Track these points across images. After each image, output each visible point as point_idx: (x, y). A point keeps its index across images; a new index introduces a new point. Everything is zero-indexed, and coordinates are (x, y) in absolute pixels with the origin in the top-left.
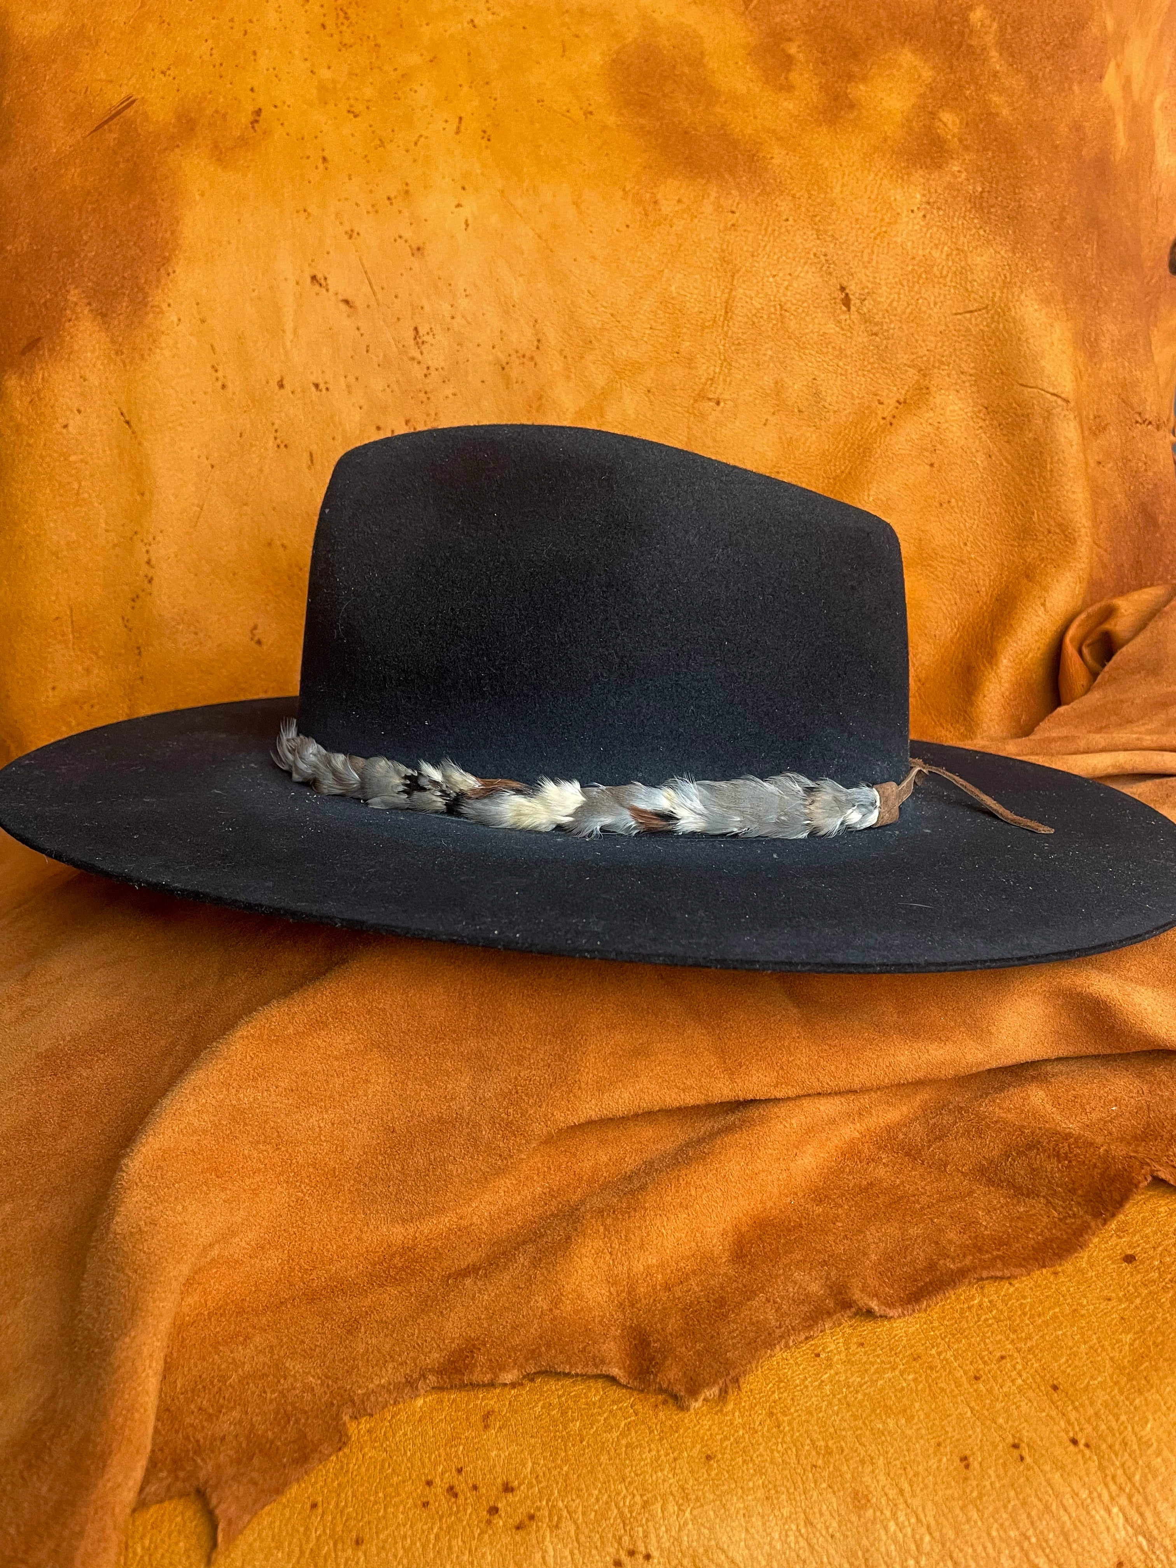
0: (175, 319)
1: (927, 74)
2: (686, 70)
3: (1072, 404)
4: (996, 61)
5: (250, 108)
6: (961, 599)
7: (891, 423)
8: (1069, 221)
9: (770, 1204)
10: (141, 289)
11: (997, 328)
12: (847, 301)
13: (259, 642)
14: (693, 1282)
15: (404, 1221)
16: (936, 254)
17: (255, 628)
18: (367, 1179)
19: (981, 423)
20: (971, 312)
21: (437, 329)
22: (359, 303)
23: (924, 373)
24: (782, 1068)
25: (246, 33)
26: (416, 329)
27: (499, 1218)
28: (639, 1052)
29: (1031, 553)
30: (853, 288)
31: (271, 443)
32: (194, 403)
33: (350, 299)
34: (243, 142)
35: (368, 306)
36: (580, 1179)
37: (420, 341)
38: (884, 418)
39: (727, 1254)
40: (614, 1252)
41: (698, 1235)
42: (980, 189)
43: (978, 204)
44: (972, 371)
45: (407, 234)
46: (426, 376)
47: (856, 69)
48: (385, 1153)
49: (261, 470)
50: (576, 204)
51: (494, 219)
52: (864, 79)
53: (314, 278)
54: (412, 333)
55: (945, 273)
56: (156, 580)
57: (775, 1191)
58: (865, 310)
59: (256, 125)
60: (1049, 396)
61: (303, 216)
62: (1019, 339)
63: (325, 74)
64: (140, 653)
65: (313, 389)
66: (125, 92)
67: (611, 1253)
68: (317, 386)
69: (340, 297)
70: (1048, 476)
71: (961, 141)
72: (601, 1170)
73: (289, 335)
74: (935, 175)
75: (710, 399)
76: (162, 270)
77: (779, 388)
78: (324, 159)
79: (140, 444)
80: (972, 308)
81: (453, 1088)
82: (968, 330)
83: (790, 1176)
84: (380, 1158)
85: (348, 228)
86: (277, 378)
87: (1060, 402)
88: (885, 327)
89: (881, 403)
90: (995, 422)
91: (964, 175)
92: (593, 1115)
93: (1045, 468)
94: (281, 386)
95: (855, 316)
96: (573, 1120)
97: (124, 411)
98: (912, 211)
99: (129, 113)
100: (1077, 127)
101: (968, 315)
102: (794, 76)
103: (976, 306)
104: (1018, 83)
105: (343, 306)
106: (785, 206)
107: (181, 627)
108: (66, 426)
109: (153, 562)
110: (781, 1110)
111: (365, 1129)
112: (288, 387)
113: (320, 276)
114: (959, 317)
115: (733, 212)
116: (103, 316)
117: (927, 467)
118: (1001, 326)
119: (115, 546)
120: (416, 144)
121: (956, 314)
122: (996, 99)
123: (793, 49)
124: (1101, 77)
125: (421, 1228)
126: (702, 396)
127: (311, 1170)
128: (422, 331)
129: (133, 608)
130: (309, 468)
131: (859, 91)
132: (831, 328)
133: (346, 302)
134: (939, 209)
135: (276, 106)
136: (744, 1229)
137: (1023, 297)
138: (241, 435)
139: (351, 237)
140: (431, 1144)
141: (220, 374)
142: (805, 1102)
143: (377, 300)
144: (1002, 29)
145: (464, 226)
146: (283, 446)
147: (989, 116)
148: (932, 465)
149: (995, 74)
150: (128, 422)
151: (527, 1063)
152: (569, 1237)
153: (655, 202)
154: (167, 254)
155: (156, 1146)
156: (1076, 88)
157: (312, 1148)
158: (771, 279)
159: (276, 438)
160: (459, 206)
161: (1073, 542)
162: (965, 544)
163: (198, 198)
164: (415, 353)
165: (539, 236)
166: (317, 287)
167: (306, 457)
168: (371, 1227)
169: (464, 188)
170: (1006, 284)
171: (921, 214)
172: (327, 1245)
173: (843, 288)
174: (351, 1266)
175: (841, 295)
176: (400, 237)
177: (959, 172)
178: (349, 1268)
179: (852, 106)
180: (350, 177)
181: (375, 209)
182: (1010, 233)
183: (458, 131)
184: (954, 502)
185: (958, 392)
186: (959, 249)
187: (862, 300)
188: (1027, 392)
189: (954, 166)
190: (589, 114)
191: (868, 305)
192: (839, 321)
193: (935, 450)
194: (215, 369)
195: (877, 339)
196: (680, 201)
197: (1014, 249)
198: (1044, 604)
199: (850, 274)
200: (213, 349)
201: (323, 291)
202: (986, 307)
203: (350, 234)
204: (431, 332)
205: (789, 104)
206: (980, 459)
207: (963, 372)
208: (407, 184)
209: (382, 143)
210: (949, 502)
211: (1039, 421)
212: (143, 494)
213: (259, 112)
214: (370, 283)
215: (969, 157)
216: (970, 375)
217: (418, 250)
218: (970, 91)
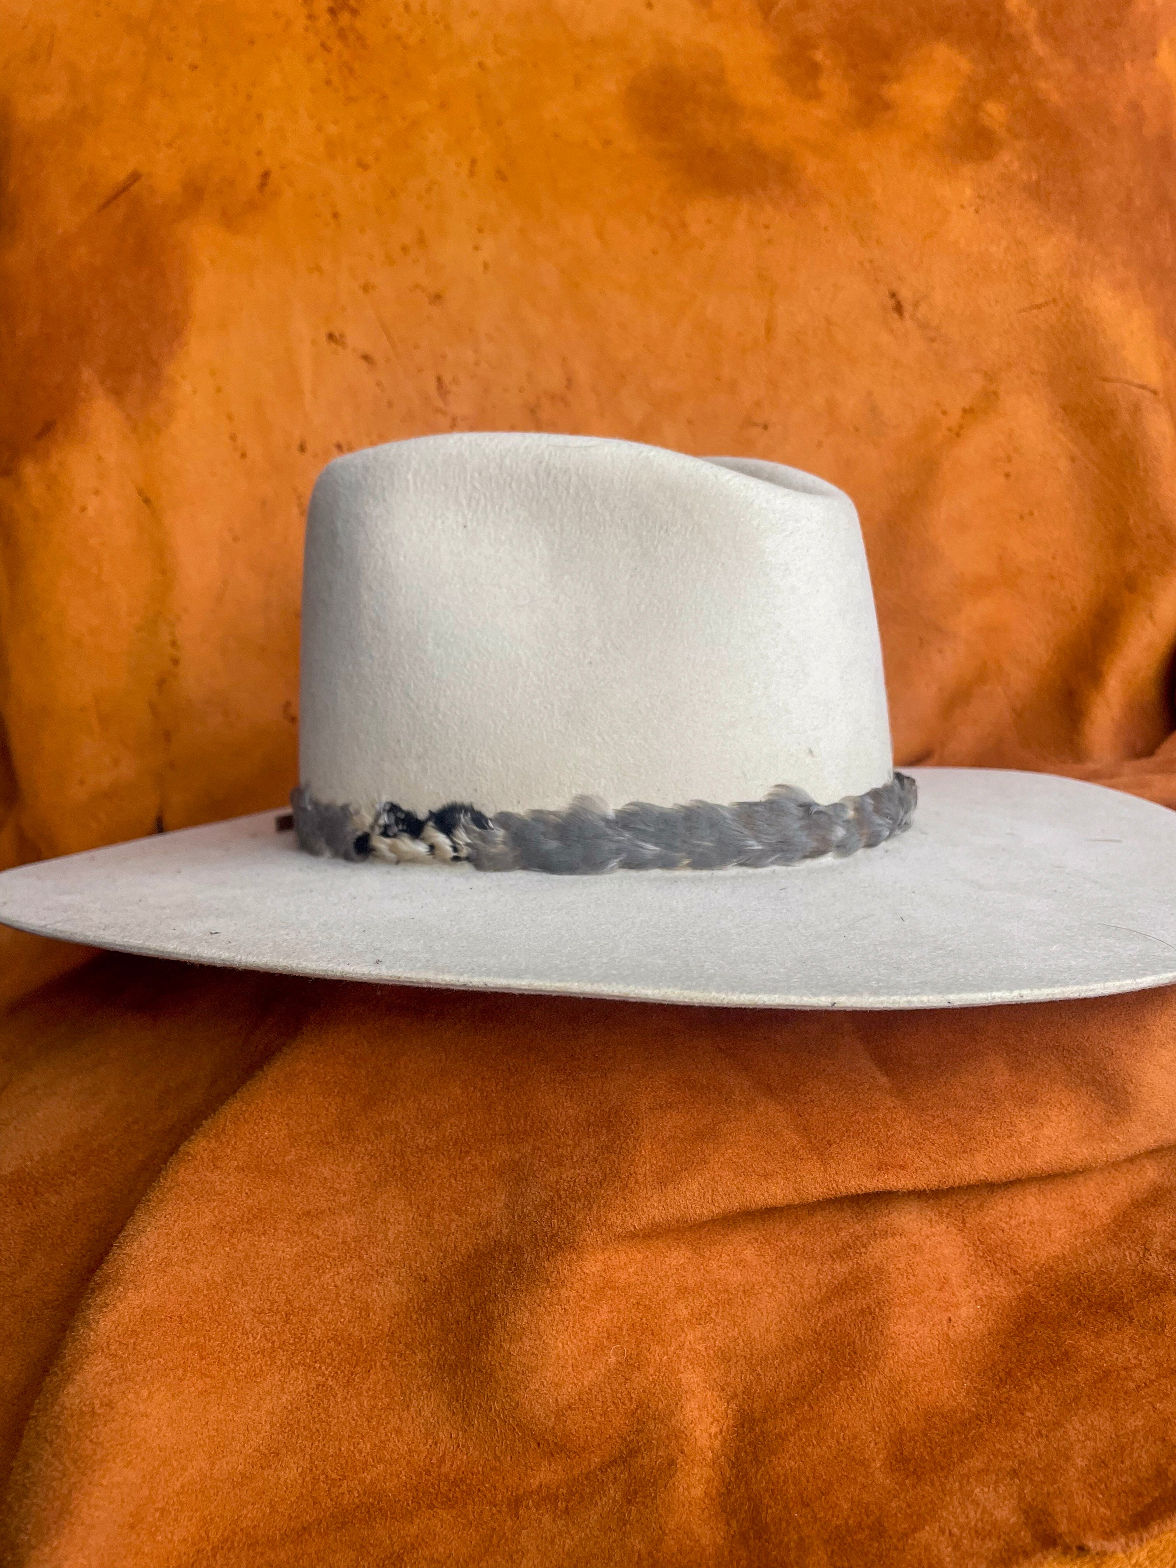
0: (191, 392)
1: (965, 65)
2: (708, 89)
3: (1161, 396)
4: (1039, 47)
5: (256, 171)
6: (1054, 618)
7: (958, 433)
8: (1138, 202)
10: (154, 363)
11: (1068, 322)
12: (899, 308)
13: (293, 720)
16: (993, 249)
17: (288, 704)
19: (1060, 425)
20: (1038, 307)
21: (462, 377)
22: (379, 357)
23: (990, 377)
25: (249, 97)
26: (439, 380)
29: (1131, 561)
30: (906, 294)
31: (295, 511)
32: (213, 475)
33: (368, 353)
34: (252, 206)
35: (388, 360)
37: (443, 391)
38: (950, 429)
42: (1034, 177)
43: (1035, 192)
44: (1044, 371)
45: (425, 281)
46: (451, 425)
47: (887, 69)
49: (286, 539)
50: (600, 236)
51: (515, 258)
52: (898, 78)
53: (331, 337)
54: (434, 384)
55: (1004, 268)
56: (182, 664)
58: (919, 315)
59: (265, 188)
60: (1135, 390)
61: (315, 274)
62: (1095, 330)
63: (332, 129)
64: (169, 740)
65: (335, 450)
66: (130, 168)
68: (339, 447)
69: (359, 353)
70: (1142, 473)
71: (1009, 130)
73: (308, 397)
74: (985, 167)
75: (756, 425)
76: (175, 343)
77: (832, 407)
78: (336, 215)
79: (159, 520)
80: (1036, 303)
82: (1036, 327)
85: (363, 282)
86: (298, 442)
87: (1147, 394)
88: (943, 332)
89: (944, 413)
90: (1075, 423)
91: (1016, 165)
93: (1137, 467)
94: (302, 449)
95: (909, 323)
97: (143, 488)
98: (962, 207)
99: (135, 188)
100: (1135, 106)
101: (1034, 311)
102: (823, 84)
103: (1041, 300)
104: (1065, 67)
105: (363, 364)
106: (823, 215)
107: (210, 710)
108: (83, 509)
109: (179, 642)
112: (310, 451)
113: (337, 334)
114: (1025, 314)
115: (767, 227)
116: (117, 393)
117: (1002, 479)
118: (1072, 319)
119: (138, 629)
120: (429, 190)
121: (1022, 310)
122: (1043, 85)
123: (818, 56)
124: (1154, 54)
126: (749, 422)
128: (446, 380)
129: (160, 693)
131: (894, 91)
132: (884, 337)
133: (366, 358)
134: (992, 201)
135: (283, 168)
137: (1094, 285)
138: (264, 504)
139: (366, 291)
141: (239, 443)
143: (397, 354)
144: (1042, 14)
145: (482, 269)
147: (1038, 103)
148: (1007, 475)
149: (1040, 61)
150: (146, 500)
153: (684, 225)
154: (178, 326)
156: (1128, 66)
158: (814, 293)
159: (300, 505)
160: (476, 248)
163: (207, 266)
164: (439, 403)
165: (562, 272)
166: (333, 345)
169: (480, 230)
170: (1075, 274)
171: (972, 209)
172: (358, 1444)
173: (893, 295)
174: (391, 1475)
175: (892, 302)
176: (417, 286)
177: (1011, 162)
178: (388, 1477)
179: (887, 106)
180: (362, 230)
181: (390, 261)
182: (1074, 218)
183: (472, 173)
184: (1036, 513)
185: (1030, 394)
186: (1019, 243)
187: (916, 305)
188: (1109, 387)
189: (1005, 156)
190: (607, 143)
191: (923, 309)
192: (891, 331)
193: (1009, 459)
194: (233, 438)
195: (935, 345)
196: (709, 221)
197: (1079, 238)
198: (1151, 616)
199: (900, 279)
200: (230, 417)
201: (340, 348)
202: (1054, 301)
203: (366, 288)
204: (455, 381)
205: (820, 112)
206: (1063, 464)
207: (1033, 372)
208: (421, 232)
209: (393, 194)
210: (1031, 514)
211: (1125, 417)
212: (164, 572)
213: (266, 175)
214: (389, 337)
215: (1020, 145)
216: (1042, 374)
217: (437, 298)
218: (1014, 79)
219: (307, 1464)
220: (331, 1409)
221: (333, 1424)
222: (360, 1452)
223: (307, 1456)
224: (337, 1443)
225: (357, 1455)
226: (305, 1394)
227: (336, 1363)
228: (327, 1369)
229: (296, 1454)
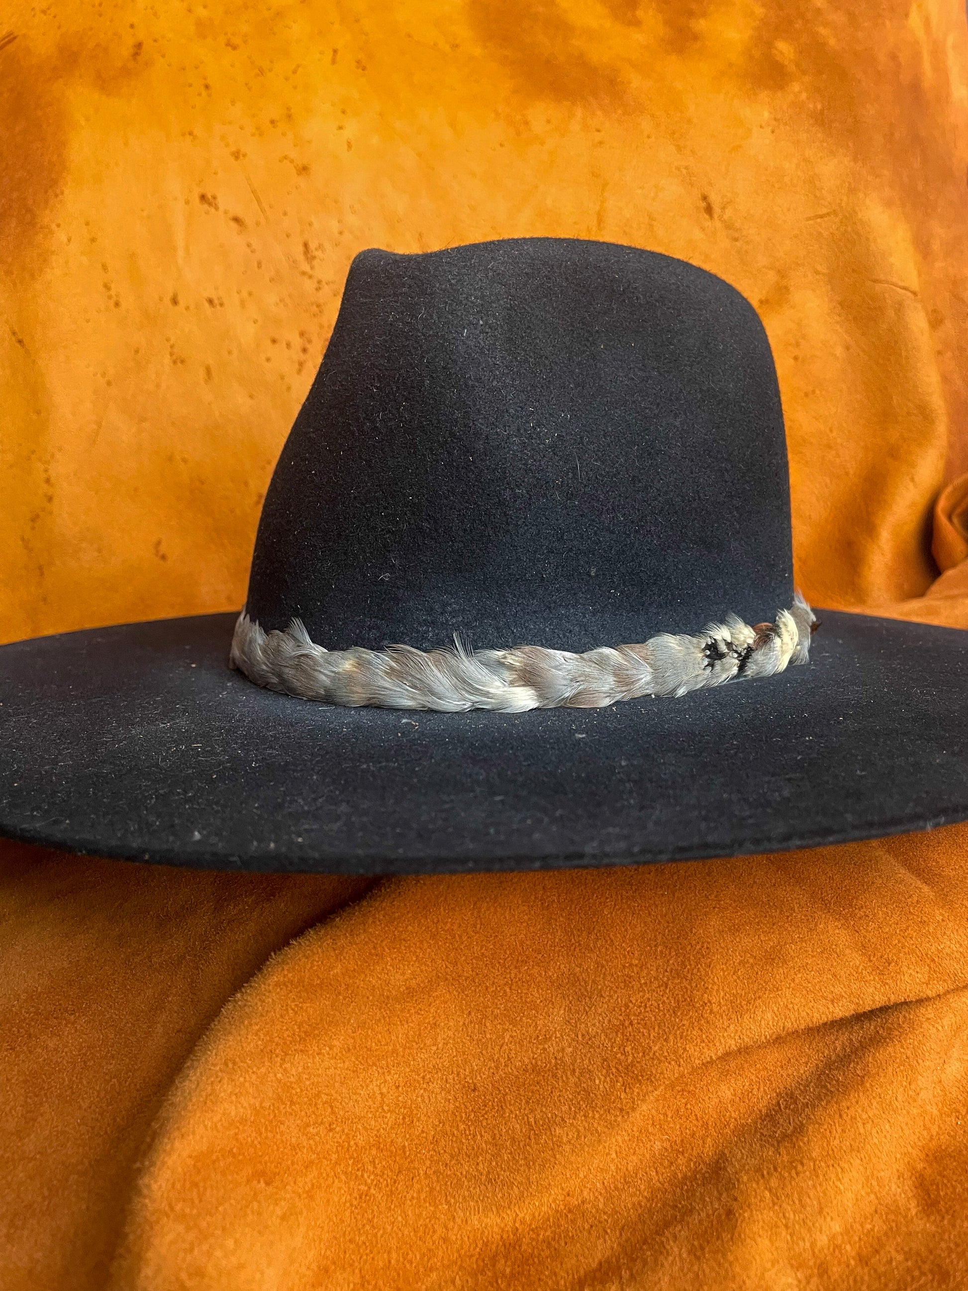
0: (65, 240)
1: (759, 10)
2: (541, 9)
3: (919, 297)
5: (130, 42)
6: (831, 481)
8: (897, 135)
9: (934, 1130)
10: (29, 211)
11: (846, 231)
12: (709, 210)
13: (163, 557)
14: (891, 1248)
15: (499, 1208)
16: (787, 165)
17: (159, 543)
18: (447, 1157)
19: (837, 318)
20: (821, 217)
21: (327, 245)
22: (249, 220)
23: (782, 274)
24: (933, 960)
26: (306, 245)
27: (616, 1188)
28: (773, 958)
29: (894, 435)
30: (715, 199)
31: (167, 360)
32: (88, 321)
33: (240, 214)
34: (126, 72)
35: (258, 224)
36: (705, 1126)
37: (309, 256)
39: (913, 1204)
40: (790, 1224)
41: (874, 1183)
42: (819, 107)
43: (820, 120)
44: (825, 271)
45: (293, 154)
46: (317, 289)
47: (694, 6)
48: (468, 1119)
49: (158, 386)
50: (452, 125)
51: (375, 140)
52: (704, 15)
53: (203, 197)
54: (301, 248)
55: (795, 181)
56: (56, 500)
57: (935, 1112)
58: (725, 217)
59: (138, 58)
60: (898, 289)
61: (189, 138)
62: (867, 239)
63: (202, 12)
64: (42, 574)
65: (207, 305)
67: (786, 1227)
68: (210, 301)
69: (231, 215)
70: (904, 361)
71: (798, 65)
72: (727, 1110)
73: (181, 253)
74: (779, 94)
76: (50, 192)
78: (207, 87)
79: (34, 362)
80: (820, 213)
81: (545, 1025)
82: (820, 234)
83: (943, 1090)
84: (462, 1127)
85: (234, 149)
86: (170, 294)
87: (909, 294)
88: (745, 233)
90: (850, 317)
91: (804, 96)
92: (732, 1044)
93: (900, 355)
94: (175, 301)
95: (718, 224)
96: (711, 1053)
97: (17, 330)
99: (12, 47)
100: (894, 57)
101: (819, 220)
102: (640, 13)
103: (825, 211)
104: (839, 18)
105: (233, 224)
106: (646, 125)
107: (84, 545)
109: (53, 480)
110: (929, 1011)
111: (437, 1090)
112: (182, 303)
113: (209, 196)
114: (811, 222)
115: (598, 131)
117: (792, 361)
118: (849, 229)
119: (11, 466)
120: (294, 72)
121: (809, 219)
122: (822, 31)
124: (907, 15)
125: (521, 1215)
127: (374, 1152)
128: (312, 246)
129: (33, 528)
130: (206, 382)
131: (701, 25)
132: (698, 235)
133: (236, 220)
134: (786, 124)
135: (155, 41)
136: (920, 1166)
137: (867, 201)
138: (137, 351)
139: (237, 158)
140: (527, 1103)
141: (113, 292)
142: (952, 998)
143: (266, 218)
145: (346, 147)
146: (179, 361)
147: (819, 45)
148: (796, 358)
149: (818, 11)
150: (20, 342)
151: (636, 985)
152: (730, 1212)
153: (526, 123)
154: (53, 176)
155: (185, 1154)
156: (888, 23)
157: (373, 1122)
158: (639, 191)
159: (171, 354)
160: (340, 128)
161: (932, 422)
162: (831, 431)
163: (83, 123)
164: (305, 267)
165: (419, 155)
166: (206, 206)
167: (202, 373)
168: (458, 1221)
169: (344, 112)
170: (852, 191)
171: (770, 129)
172: (407, 1254)
173: (705, 198)
174: (446, 1282)
175: (704, 204)
176: (285, 157)
177: (800, 92)
178: (443, 1284)
179: (696, 38)
180: (233, 102)
181: (259, 132)
182: (851, 144)
183: (334, 62)
184: (818, 392)
185: (813, 290)
186: (806, 160)
187: (723, 208)
188: (878, 287)
189: (796, 87)
190: (455, 46)
191: (728, 213)
192: (703, 229)
193: (798, 345)
194: (107, 287)
195: (738, 244)
196: (548, 121)
197: (855, 160)
198: (912, 480)
199: (711, 184)
200: (105, 268)
201: (213, 210)
202: (835, 213)
203: (237, 155)
204: (320, 247)
205: (639, 37)
206: (839, 351)
207: (817, 272)
208: (289, 109)
209: (261, 72)
210: (814, 392)
211: (891, 313)
212: (38, 413)
213: (139, 45)
214: (259, 202)
215: (807, 79)
216: (824, 274)
217: (304, 170)
218: (798, 25)
219: (357, 1280)
220: (375, 1220)
221: (379, 1235)
222: (411, 1262)
223: (357, 1271)
224: (385, 1255)
225: (408, 1266)
226: (348, 1205)
227: (378, 1171)
228: (369, 1177)
229: (344, 1269)
